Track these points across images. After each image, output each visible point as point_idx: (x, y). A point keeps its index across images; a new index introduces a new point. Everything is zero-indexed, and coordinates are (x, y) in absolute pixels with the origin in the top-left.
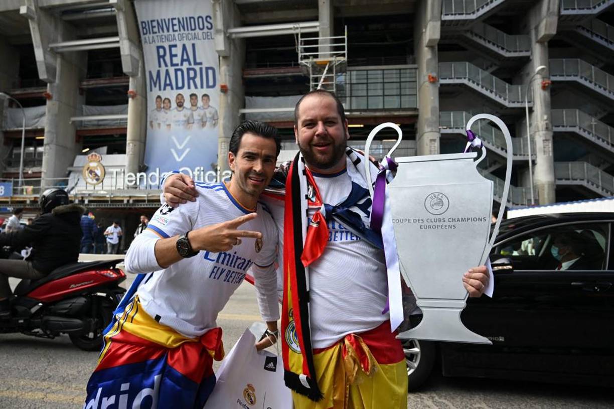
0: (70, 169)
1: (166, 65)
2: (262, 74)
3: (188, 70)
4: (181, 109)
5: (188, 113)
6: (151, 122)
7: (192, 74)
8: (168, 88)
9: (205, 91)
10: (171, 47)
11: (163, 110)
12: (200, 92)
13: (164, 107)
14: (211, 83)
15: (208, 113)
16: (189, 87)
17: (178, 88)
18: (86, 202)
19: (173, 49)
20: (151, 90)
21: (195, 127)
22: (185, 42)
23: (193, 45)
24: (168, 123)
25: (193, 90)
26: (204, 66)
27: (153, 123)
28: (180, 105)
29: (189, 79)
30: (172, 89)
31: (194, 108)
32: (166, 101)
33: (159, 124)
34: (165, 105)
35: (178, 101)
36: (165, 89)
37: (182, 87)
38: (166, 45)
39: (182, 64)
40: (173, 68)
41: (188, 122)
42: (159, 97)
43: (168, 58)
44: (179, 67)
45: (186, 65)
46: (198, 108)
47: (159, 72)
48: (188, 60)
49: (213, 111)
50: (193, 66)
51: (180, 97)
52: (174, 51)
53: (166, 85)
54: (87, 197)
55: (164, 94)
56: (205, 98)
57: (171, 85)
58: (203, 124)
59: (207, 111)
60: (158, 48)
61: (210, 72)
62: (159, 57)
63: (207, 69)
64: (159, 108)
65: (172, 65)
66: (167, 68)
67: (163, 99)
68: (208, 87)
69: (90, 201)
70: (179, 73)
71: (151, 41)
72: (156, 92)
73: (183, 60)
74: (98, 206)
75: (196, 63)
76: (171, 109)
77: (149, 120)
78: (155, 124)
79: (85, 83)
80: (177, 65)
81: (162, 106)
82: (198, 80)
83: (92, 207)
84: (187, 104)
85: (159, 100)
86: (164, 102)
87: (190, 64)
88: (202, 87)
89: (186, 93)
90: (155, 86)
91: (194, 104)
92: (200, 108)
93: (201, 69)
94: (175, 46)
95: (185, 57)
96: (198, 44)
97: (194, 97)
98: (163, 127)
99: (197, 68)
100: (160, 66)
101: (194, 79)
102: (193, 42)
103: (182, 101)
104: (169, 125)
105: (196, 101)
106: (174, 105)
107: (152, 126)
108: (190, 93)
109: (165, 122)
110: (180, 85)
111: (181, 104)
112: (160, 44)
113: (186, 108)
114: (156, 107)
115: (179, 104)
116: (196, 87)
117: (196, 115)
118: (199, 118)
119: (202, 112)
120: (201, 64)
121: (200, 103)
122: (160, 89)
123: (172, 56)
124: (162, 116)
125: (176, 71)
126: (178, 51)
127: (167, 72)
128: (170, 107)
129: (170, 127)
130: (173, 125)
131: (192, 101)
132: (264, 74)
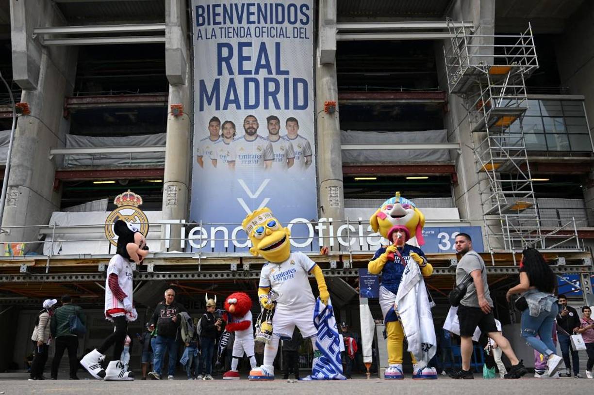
0: (43, 231)
1: (231, 72)
2: (364, 99)
3: (267, 81)
4: (253, 138)
5: (265, 144)
6: (200, 158)
7: (272, 87)
8: (232, 106)
9: (292, 113)
10: (241, 45)
11: (221, 138)
12: (283, 115)
13: (223, 135)
14: (301, 103)
15: (297, 146)
16: (266, 107)
17: (247, 106)
18: (150, 269)
19: (245, 49)
20: (202, 109)
21: (276, 166)
22: (265, 39)
23: (278, 45)
24: (229, 159)
25: (272, 111)
26: (291, 77)
27: (203, 159)
28: (251, 131)
29: (267, 93)
30: (238, 107)
31: (275, 138)
32: (228, 126)
33: (215, 161)
34: (225, 131)
35: (247, 127)
36: (225, 108)
37: (256, 106)
38: (234, 42)
39: (257, 72)
40: (243, 77)
41: (265, 158)
42: (215, 119)
43: (234, 62)
44: (253, 76)
45: (263, 73)
46: (280, 137)
47: (217, 82)
48: (267, 66)
49: (304, 143)
50: (274, 76)
51: (251, 120)
52: (246, 51)
53: (228, 102)
54: (151, 260)
55: (224, 116)
56: (291, 123)
57: (236, 101)
58: (290, 162)
59: (295, 143)
60: (220, 46)
61: (300, 86)
62: (220, 59)
63: (296, 81)
64: (214, 136)
65: (241, 72)
66: (231, 76)
67: (222, 123)
68: (296, 107)
69: (157, 268)
70: (252, 85)
71: (209, 36)
72: (210, 111)
73: (259, 66)
74: (173, 278)
75: (279, 72)
76: (236, 137)
77: (195, 153)
78: (207, 160)
79: (75, 101)
80: (250, 72)
81: (220, 133)
82: (281, 97)
83: (161, 278)
84: (263, 130)
85: (214, 123)
86: (223, 128)
87: (270, 72)
88: (287, 107)
89: (261, 114)
90: (209, 103)
91: (274, 131)
92: (283, 138)
93: (286, 80)
94: (249, 44)
95: (263, 62)
96: (285, 43)
97: (273, 122)
98: (222, 165)
99: (281, 78)
100: (220, 73)
101: (274, 94)
102: (278, 40)
103: (255, 127)
104: (232, 162)
105: (277, 127)
106: (240, 131)
107: (201, 163)
108: (268, 116)
109: (224, 157)
110: (252, 102)
111: (253, 131)
112: (224, 40)
113: (261, 137)
114: (209, 134)
115: (249, 131)
116: (277, 107)
117: (278, 148)
118: (283, 152)
119: (286, 144)
120: (287, 73)
121: (283, 131)
122: (218, 108)
123: (242, 59)
124: (219, 148)
125: (247, 81)
126: (252, 52)
127: (232, 83)
128: (234, 135)
129: (234, 165)
130: (238, 162)
131: (271, 127)
132: (366, 99)
